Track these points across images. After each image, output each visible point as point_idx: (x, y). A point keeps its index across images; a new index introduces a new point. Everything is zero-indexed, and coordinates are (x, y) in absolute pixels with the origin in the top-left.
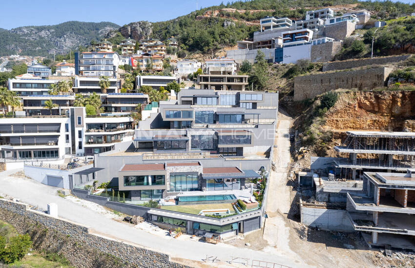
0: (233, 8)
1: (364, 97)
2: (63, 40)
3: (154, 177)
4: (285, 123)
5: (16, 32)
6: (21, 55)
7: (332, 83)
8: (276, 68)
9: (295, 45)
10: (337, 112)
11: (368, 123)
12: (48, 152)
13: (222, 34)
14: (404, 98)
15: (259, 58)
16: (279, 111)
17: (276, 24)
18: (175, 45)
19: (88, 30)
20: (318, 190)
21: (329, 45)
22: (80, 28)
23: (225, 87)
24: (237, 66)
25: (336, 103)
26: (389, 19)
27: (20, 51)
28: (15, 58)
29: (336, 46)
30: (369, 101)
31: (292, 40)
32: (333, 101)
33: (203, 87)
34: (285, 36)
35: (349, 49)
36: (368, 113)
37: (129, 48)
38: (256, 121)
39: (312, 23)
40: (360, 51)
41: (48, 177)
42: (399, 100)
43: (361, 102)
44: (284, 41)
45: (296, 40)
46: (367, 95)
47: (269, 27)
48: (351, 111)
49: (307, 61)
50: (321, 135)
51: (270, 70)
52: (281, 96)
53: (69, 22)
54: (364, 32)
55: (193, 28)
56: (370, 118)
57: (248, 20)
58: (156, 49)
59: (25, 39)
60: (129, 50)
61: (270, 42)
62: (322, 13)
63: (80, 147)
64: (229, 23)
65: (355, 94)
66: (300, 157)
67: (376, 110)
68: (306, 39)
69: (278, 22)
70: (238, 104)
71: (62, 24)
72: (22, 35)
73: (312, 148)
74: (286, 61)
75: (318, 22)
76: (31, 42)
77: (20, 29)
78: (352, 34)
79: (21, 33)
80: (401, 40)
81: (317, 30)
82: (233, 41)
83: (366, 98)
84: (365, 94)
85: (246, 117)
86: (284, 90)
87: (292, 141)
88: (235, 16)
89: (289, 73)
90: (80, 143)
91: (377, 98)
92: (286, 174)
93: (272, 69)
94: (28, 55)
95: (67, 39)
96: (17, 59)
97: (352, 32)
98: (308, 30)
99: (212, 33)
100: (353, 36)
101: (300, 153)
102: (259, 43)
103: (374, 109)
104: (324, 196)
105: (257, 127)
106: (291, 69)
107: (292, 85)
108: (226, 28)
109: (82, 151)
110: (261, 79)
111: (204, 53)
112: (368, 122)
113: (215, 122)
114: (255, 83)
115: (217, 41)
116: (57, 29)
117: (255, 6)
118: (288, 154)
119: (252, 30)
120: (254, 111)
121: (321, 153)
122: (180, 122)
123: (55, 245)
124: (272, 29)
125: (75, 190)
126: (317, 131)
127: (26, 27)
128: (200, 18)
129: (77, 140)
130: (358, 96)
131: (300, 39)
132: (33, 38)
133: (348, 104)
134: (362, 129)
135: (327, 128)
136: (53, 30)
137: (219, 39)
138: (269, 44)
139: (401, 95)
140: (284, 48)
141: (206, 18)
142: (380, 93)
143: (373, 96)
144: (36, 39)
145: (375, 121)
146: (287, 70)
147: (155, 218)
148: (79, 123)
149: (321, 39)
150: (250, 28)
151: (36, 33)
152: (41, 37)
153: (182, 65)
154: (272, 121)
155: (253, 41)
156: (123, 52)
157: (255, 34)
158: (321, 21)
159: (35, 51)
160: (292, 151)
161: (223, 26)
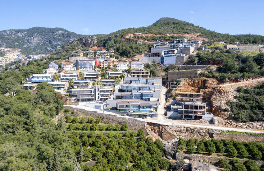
0: (140, 33)
2: (32, 39)
3: (127, 105)
4: (164, 90)
5: (2, 33)
6: (6, 47)
7: (181, 75)
8: (161, 67)
9: (169, 56)
10: (181, 87)
12: (90, 100)
13: (136, 48)
14: (201, 82)
15: (154, 62)
16: (162, 85)
17: (161, 44)
18: (113, 52)
19: (48, 32)
20: (171, 108)
21: (183, 57)
22: (43, 31)
23: (141, 76)
24: (144, 65)
25: (180, 84)
26: (209, 46)
27: (5, 45)
28: (1, 49)
29: (186, 58)
31: (168, 54)
33: (132, 76)
34: (165, 51)
35: (190, 60)
37: (91, 54)
38: (154, 89)
39: (177, 46)
40: (194, 61)
41: (95, 106)
42: (200, 83)
44: (165, 54)
45: (170, 54)
46: (191, 81)
47: (158, 45)
48: (185, 86)
49: (173, 65)
50: (175, 94)
51: (158, 68)
52: (163, 79)
53: (36, 27)
54: (198, 51)
55: (121, 44)
56: (191, 88)
57: (148, 40)
58: (105, 55)
59: (8, 38)
60: (92, 55)
61: (158, 53)
62: (182, 40)
63: (98, 98)
64: (139, 42)
65: (187, 80)
66: (168, 101)
68: (174, 53)
69: (162, 43)
70: (147, 83)
71: (31, 28)
72: (6, 35)
73: (172, 98)
74: (165, 63)
75: (179, 45)
76: (12, 39)
77: (5, 31)
78: (193, 52)
79: (5, 34)
80: (208, 58)
81: (179, 49)
82: (141, 52)
83: (190, 82)
85: (150, 88)
86: (164, 77)
87: (166, 96)
88: (142, 38)
89: (166, 70)
90: (98, 97)
91: (193, 82)
92: (164, 106)
93: (159, 68)
94: (10, 47)
95: (35, 38)
96: (3, 50)
97: (193, 51)
98: (175, 50)
99: (131, 48)
100: (193, 53)
101: (168, 100)
102: (153, 54)
103: (193, 85)
104: (173, 109)
105: (154, 91)
106: (167, 68)
107: (167, 75)
108: (137, 45)
109: (99, 99)
110: (155, 72)
111: (128, 57)
112: (191, 90)
113: (140, 90)
114: (153, 73)
115: (134, 52)
116: (28, 32)
117: (151, 32)
118: (165, 101)
119: (150, 46)
120: (152, 86)
121: (174, 99)
122: (128, 90)
123: (107, 120)
124: (159, 46)
125: (105, 109)
126: (174, 93)
127: (9, 30)
128: (125, 38)
129: (97, 96)
130: (188, 81)
131: (171, 53)
132: (13, 37)
133: (184, 84)
134: (189, 92)
135: (177, 92)
136: (25, 32)
137: (135, 51)
138: (158, 54)
139: (200, 81)
140: (164, 57)
141: (128, 39)
142: (195, 80)
144: (15, 38)
146: (165, 68)
147: (130, 115)
148: (98, 90)
149: (180, 54)
150: (149, 45)
151: (15, 34)
152: (18, 37)
153: (120, 65)
154: (159, 89)
155: (150, 52)
156: (89, 56)
157: (151, 48)
158: (181, 45)
159: (14, 45)
160: (166, 99)
161: (136, 43)
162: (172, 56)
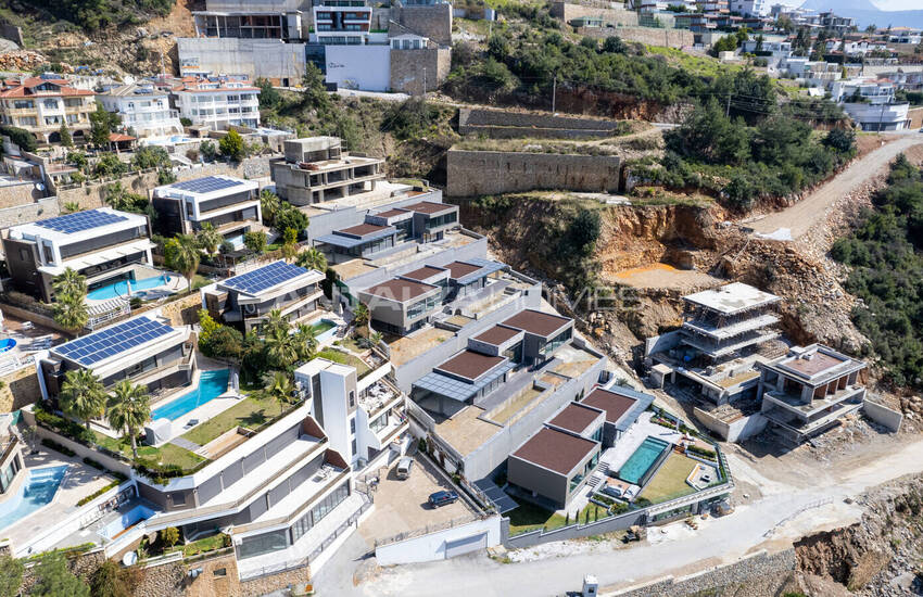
21: (429, 53)
31: (334, 27)
34: (318, 14)
42: (664, 217)
44: (318, 26)
45: (344, 27)
46: (628, 212)
61: (276, 18)
63: (354, 451)
83: (626, 217)
90: (354, 444)
91: (641, 216)
103: (637, 232)
125: (514, 541)
129: (349, 440)
131: (354, 26)
138: (274, 23)
139: (665, 212)
140: (328, 49)
148: (353, 403)
149: (409, 38)
162: (355, 42)
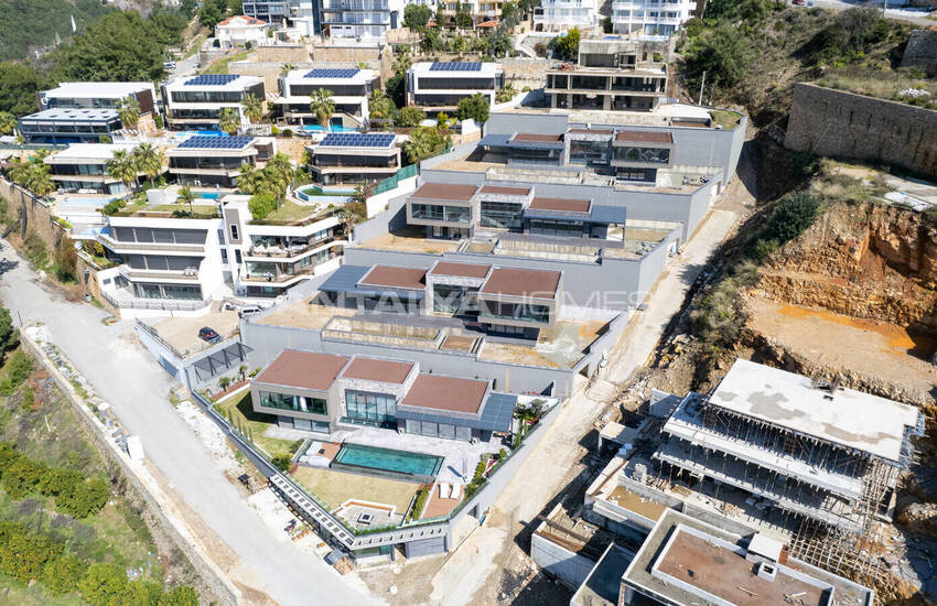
1: (892, 225)
11: (868, 302)
12: (184, 290)
20: (587, 502)
23: (607, 103)
25: (807, 231)
30: (899, 239)
32: (797, 227)
36: (888, 269)
43: (879, 238)
48: (839, 259)
56: (882, 287)
65: (870, 211)
66: (664, 360)
67: (914, 265)
84: (897, 217)
89: (814, 48)
91: (923, 235)
101: (672, 349)
103: (908, 262)
106: (822, 35)
112: (872, 301)
121: (702, 369)
129: (235, 266)
130: (878, 216)
133: (837, 241)
135: (760, 296)
143: (915, 228)
145: (890, 300)
